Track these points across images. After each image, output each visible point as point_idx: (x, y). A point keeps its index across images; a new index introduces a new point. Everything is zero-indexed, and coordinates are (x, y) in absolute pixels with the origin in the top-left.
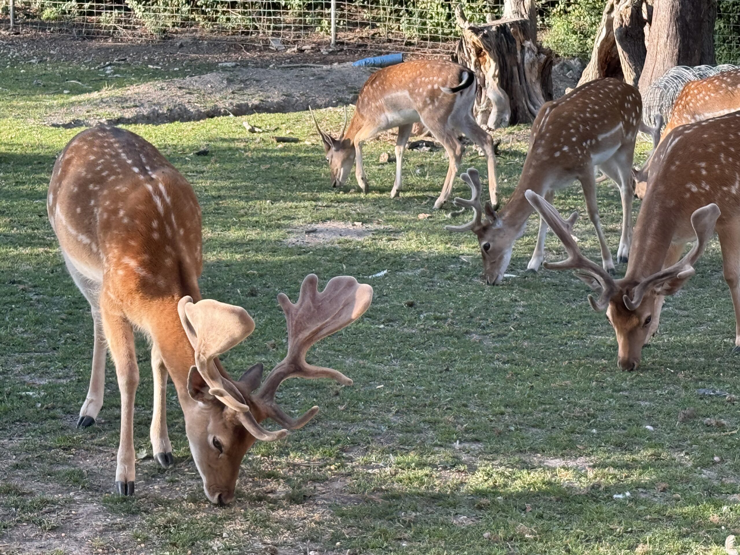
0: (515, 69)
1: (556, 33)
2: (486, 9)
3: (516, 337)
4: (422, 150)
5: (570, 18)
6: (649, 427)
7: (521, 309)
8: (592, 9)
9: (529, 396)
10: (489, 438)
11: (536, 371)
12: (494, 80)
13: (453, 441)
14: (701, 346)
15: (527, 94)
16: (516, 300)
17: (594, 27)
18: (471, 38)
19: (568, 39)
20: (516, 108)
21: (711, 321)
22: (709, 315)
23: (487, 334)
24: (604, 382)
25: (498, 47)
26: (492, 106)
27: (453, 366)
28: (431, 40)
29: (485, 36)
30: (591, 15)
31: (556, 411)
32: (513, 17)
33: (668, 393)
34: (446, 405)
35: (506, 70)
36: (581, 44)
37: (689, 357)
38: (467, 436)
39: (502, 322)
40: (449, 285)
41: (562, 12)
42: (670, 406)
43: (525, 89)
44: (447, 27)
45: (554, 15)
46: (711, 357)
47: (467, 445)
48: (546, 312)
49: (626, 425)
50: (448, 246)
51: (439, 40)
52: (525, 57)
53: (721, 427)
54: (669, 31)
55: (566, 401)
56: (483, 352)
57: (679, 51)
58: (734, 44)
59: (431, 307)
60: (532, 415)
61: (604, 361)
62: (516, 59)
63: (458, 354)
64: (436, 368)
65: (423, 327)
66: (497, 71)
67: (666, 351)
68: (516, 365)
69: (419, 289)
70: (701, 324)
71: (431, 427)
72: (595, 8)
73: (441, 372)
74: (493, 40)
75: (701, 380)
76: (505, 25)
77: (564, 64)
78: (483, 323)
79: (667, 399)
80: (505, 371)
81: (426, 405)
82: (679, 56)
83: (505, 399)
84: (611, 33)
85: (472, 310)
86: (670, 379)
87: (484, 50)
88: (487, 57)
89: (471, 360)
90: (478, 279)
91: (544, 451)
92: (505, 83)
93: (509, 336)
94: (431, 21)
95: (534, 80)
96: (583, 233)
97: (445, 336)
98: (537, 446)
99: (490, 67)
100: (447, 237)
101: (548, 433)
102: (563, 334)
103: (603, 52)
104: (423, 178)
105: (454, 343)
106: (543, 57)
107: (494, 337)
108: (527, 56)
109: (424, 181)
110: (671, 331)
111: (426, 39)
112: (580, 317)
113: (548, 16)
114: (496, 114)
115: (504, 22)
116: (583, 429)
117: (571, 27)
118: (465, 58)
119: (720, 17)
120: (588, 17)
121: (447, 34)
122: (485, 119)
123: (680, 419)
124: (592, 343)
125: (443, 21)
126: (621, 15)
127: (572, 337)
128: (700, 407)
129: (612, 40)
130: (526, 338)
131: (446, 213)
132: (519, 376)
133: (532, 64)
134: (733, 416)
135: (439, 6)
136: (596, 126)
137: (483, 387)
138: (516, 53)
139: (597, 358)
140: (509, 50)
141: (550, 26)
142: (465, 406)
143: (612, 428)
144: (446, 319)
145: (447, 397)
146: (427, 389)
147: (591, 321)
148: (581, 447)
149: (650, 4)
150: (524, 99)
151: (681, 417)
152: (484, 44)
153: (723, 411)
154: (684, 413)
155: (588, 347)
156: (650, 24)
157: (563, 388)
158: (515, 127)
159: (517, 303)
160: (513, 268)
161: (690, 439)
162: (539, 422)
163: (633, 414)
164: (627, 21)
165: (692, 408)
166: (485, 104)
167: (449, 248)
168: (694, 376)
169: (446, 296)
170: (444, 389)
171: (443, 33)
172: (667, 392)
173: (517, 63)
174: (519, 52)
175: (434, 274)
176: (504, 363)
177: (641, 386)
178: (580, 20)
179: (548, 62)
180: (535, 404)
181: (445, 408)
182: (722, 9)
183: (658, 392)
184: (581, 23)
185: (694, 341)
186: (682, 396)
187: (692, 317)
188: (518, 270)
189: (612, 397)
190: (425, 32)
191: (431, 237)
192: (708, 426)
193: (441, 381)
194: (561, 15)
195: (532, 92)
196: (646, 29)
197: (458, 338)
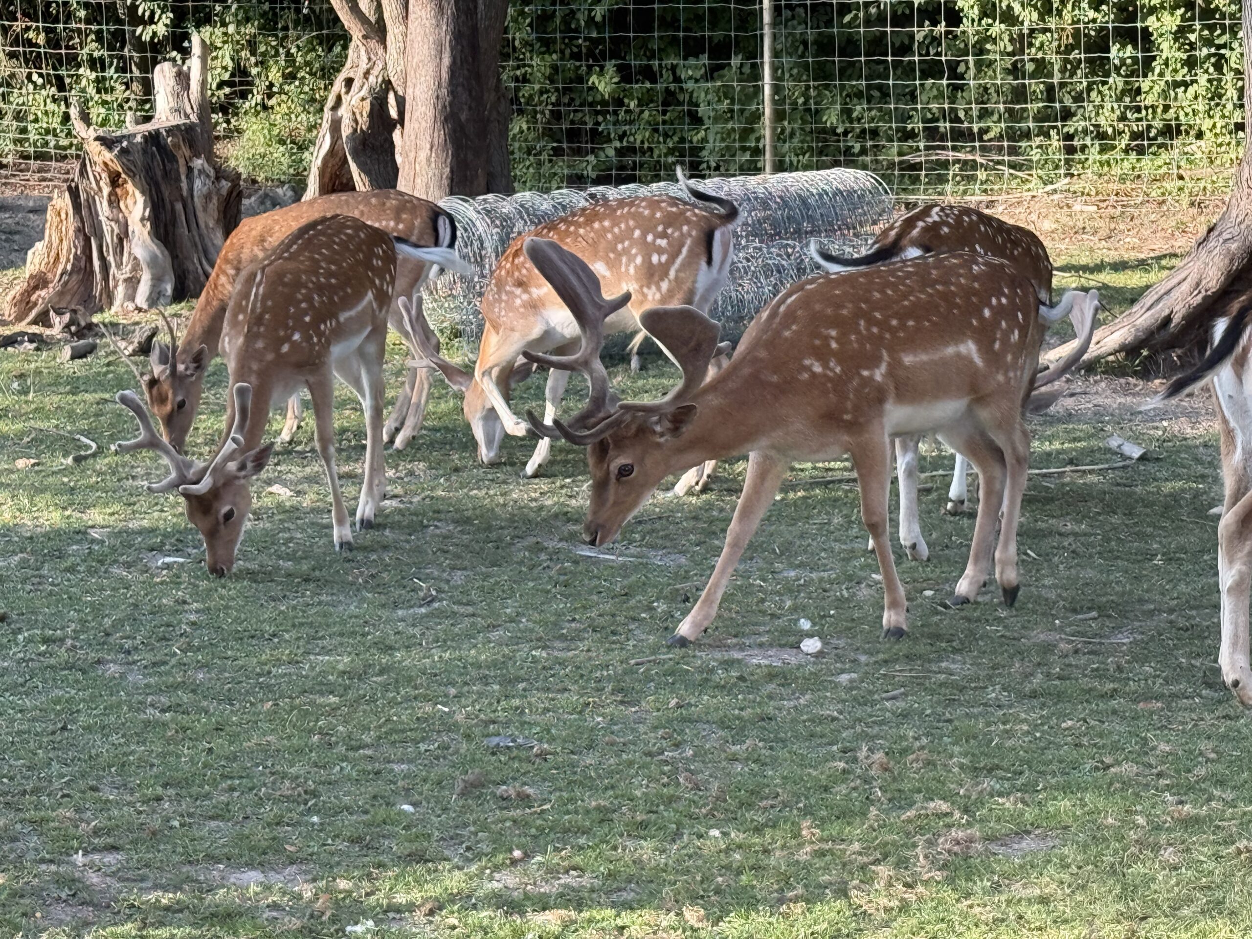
0: (179, 206)
1: (251, 143)
2: (130, 104)
3: (185, 665)
4: (21, 348)
5: (273, 117)
6: (407, 807)
7: (193, 617)
8: (308, 102)
9: (206, 766)
10: (134, 842)
11: (218, 723)
12: (144, 226)
13: (72, 852)
14: (494, 664)
15: (200, 247)
16: (185, 602)
17: (315, 132)
18: (99, 155)
19: (271, 153)
20: (184, 272)
21: (511, 622)
22: (508, 611)
23: (134, 662)
24: (332, 735)
25: (148, 171)
26: (142, 270)
27: (74, 721)
28: (36, 159)
29: (124, 152)
30: (309, 113)
31: (251, 789)
32: (171, 118)
33: (439, 747)
34: (61, 789)
35: (164, 207)
36: (294, 161)
37: (474, 685)
38: (96, 841)
39: (160, 640)
40: (69, 580)
41: (259, 108)
42: (442, 769)
43: (197, 238)
44: (63, 135)
45: (246, 113)
46: (510, 681)
47: (96, 857)
48: (235, 620)
49: (367, 806)
50: (67, 513)
51: (51, 159)
52: (195, 186)
53: (525, 800)
54: (432, 138)
55: (268, 770)
56: (127, 694)
57: (452, 171)
58: (544, 157)
59: (36, 621)
60: (211, 798)
61: (333, 699)
62: (181, 189)
63: (84, 700)
64: (44, 725)
65: (21, 655)
66: (148, 210)
67: (436, 675)
68: (183, 713)
69: (15, 590)
70: (494, 627)
71: (34, 829)
72: (313, 100)
73: (53, 733)
74: (138, 157)
75: (494, 722)
76: (157, 132)
77: (266, 195)
78: (128, 644)
79: (437, 758)
80: (165, 725)
81: (25, 791)
82: (452, 180)
83: (164, 773)
84: (339, 142)
85: (107, 622)
86: (443, 724)
87: (123, 176)
88: (130, 186)
89: (105, 709)
90: (118, 568)
91: (229, 859)
92: (162, 230)
93: (171, 664)
94: (37, 126)
95: (211, 224)
96: (300, 482)
97: (62, 669)
98: (218, 851)
99: (135, 203)
100: (65, 498)
101: (238, 827)
102: (264, 657)
103: (328, 175)
104: (23, 397)
105: (77, 681)
106: (225, 185)
107: (145, 667)
108: (198, 184)
109: (26, 402)
110: (445, 641)
111: (27, 157)
112: (294, 626)
113: (237, 114)
114: (149, 283)
115: (155, 127)
116: (296, 817)
117: (275, 132)
118: (91, 188)
119: (521, 112)
120: (303, 116)
121: (65, 148)
122: (130, 292)
123: (458, 790)
124: (312, 668)
125: (55, 125)
126: (354, 113)
127: (278, 660)
128: (491, 768)
129: (341, 154)
130: (202, 666)
131: (64, 456)
132: (189, 732)
133: (208, 197)
134: (544, 780)
135: (48, 101)
136: (336, 299)
137: (125, 754)
138: (178, 179)
139: (322, 694)
140: (166, 174)
141: (240, 132)
142: (94, 789)
143: (345, 813)
144: (62, 640)
145: (62, 776)
146: (28, 764)
147: (312, 631)
148: (292, 849)
149: (400, 93)
150: (196, 256)
151: (459, 786)
152: (123, 165)
153: (529, 772)
154: (463, 780)
155: (306, 677)
156: (403, 126)
157: (264, 749)
158: (183, 304)
159: (186, 607)
160: (180, 546)
161: (475, 823)
162: (222, 809)
163: (380, 786)
164: (364, 122)
165: (477, 770)
166: (129, 266)
167: (68, 517)
168: (482, 716)
169: (63, 599)
170: (59, 762)
171: (57, 147)
172: (436, 745)
173: (182, 195)
174: (183, 177)
175: (43, 563)
176: (163, 711)
177: (395, 737)
178: (290, 120)
179: (235, 194)
180: (215, 780)
181: (60, 794)
182: (522, 100)
183: (423, 747)
184: (293, 125)
185: (483, 657)
186: (462, 751)
187: (479, 616)
188: (189, 550)
189: (345, 759)
190: (27, 145)
191: (37, 499)
192: (504, 799)
193: (54, 748)
194: (257, 114)
195: (210, 244)
196: (396, 135)
197: (84, 672)
